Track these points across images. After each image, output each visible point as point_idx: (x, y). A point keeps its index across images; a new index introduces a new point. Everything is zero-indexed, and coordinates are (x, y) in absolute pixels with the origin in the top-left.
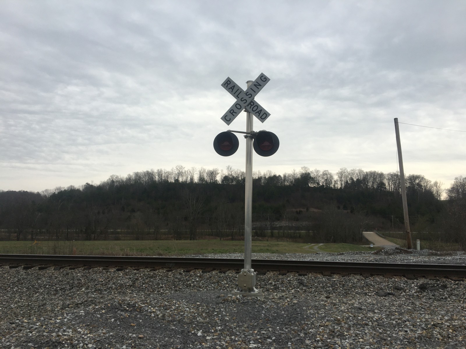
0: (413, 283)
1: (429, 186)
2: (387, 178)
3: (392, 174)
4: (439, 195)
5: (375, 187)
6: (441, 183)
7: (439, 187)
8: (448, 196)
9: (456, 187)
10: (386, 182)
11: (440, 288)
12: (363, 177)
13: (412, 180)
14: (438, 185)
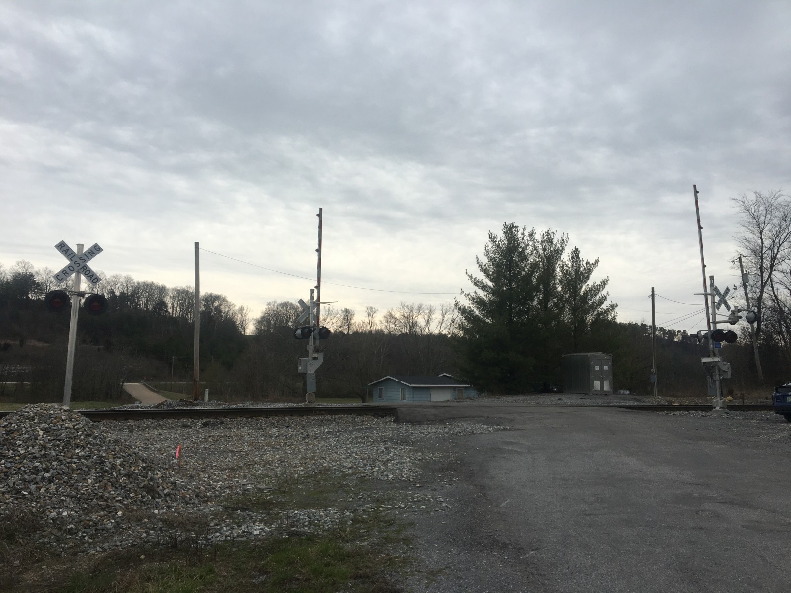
0: (198, 422)
1: (231, 312)
2: (171, 294)
3: (179, 289)
4: (244, 328)
5: (150, 307)
6: (248, 310)
7: (245, 316)
8: (256, 328)
9: (267, 316)
10: (168, 301)
11: (218, 424)
12: (132, 290)
13: (209, 302)
14: (244, 312)
